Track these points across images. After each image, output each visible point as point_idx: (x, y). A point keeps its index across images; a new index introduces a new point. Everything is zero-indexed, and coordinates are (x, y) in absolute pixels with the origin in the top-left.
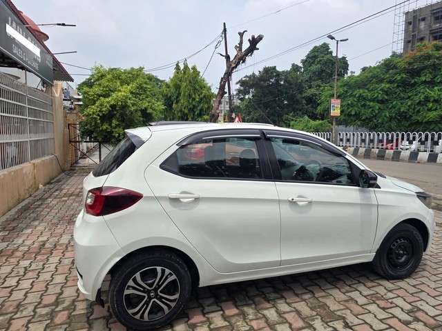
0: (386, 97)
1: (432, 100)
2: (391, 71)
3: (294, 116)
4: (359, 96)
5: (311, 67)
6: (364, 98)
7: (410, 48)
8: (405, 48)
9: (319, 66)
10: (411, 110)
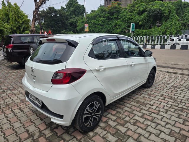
0: (103, 24)
1: (118, 25)
2: (104, 13)
3: (66, 32)
4: (93, 23)
5: (70, 9)
6: (95, 24)
7: (107, 4)
8: (105, 3)
9: (73, 8)
10: (111, 29)
